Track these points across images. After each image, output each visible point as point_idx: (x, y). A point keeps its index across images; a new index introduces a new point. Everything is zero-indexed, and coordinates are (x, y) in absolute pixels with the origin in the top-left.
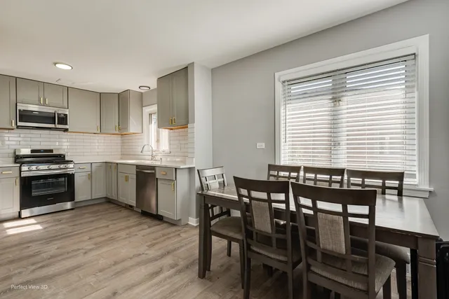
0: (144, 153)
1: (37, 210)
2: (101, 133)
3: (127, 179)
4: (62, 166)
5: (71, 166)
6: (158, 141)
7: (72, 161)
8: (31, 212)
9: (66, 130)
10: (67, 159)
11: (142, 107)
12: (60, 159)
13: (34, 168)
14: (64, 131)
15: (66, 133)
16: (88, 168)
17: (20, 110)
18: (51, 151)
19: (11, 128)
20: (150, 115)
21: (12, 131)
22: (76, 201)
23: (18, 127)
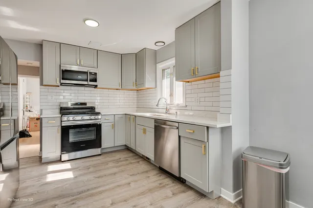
0: (160, 106)
1: (73, 155)
2: (122, 89)
3: (145, 131)
4: (93, 117)
5: (100, 117)
6: (171, 95)
7: (100, 113)
8: (69, 156)
9: (96, 86)
10: (97, 111)
11: (156, 63)
12: (92, 111)
13: (71, 118)
14: (95, 87)
15: (96, 89)
16: (111, 119)
17: (62, 71)
18: (85, 104)
19: (57, 85)
20: (163, 70)
21: (57, 88)
22: (102, 147)
23: (61, 84)
